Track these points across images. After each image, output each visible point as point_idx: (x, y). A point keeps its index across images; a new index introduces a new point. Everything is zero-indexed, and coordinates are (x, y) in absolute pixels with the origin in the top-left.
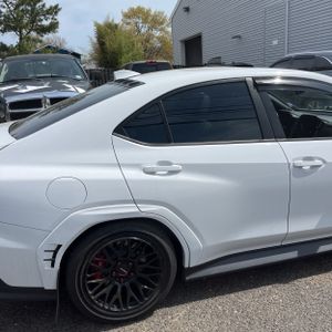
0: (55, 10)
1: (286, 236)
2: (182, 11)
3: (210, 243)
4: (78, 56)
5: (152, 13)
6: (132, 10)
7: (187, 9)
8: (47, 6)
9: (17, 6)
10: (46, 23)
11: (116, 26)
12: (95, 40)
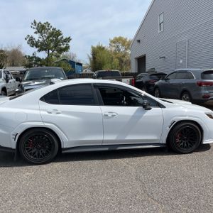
0: (68, 40)
1: (103, 141)
2: (136, 42)
3: (71, 139)
4: (81, 65)
5: (128, 40)
6: (116, 38)
7: (139, 41)
8: (64, 38)
9: (48, 38)
10: (63, 46)
11: (103, 48)
12: (91, 56)
